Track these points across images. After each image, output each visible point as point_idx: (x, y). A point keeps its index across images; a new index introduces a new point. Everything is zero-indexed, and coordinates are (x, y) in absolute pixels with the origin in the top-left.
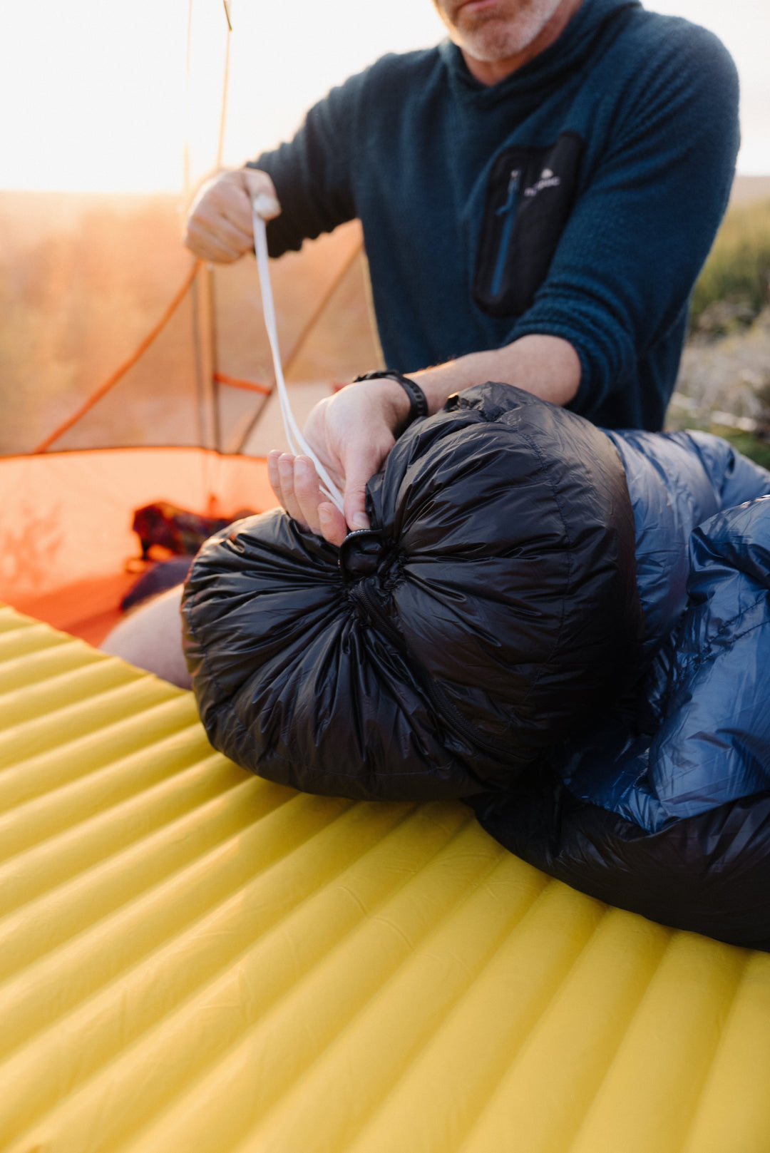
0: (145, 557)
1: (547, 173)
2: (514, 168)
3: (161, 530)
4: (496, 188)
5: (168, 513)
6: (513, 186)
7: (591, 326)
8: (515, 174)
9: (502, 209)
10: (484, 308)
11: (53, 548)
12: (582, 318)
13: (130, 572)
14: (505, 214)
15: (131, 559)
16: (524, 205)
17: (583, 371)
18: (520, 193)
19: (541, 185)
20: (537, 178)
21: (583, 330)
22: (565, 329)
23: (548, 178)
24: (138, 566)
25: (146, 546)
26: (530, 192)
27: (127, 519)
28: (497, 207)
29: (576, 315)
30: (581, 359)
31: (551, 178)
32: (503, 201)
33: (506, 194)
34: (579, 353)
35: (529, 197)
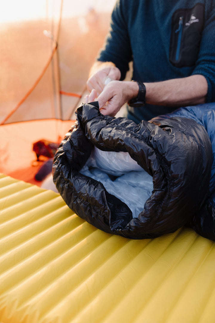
0: (38, 160)
1: (193, 18)
2: (181, 16)
3: (44, 150)
4: (174, 23)
5: (46, 143)
6: (181, 22)
7: (211, 71)
8: (181, 18)
9: (177, 30)
10: (174, 65)
11: (6, 160)
12: (208, 69)
13: (33, 166)
14: (178, 32)
15: (34, 161)
16: (185, 29)
17: (208, 85)
18: (183, 25)
19: (192, 22)
20: (189, 19)
21: (209, 73)
22: (203, 72)
23: (193, 19)
24: (36, 163)
25: (38, 156)
26: (187, 24)
27: (30, 147)
28: (175, 30)
29: (206, 68)
30: (208, 82)
31: (196, 19)
32: (177, 28)
33: (178, 25)
34: (207, 80)
35: (187, 26)
